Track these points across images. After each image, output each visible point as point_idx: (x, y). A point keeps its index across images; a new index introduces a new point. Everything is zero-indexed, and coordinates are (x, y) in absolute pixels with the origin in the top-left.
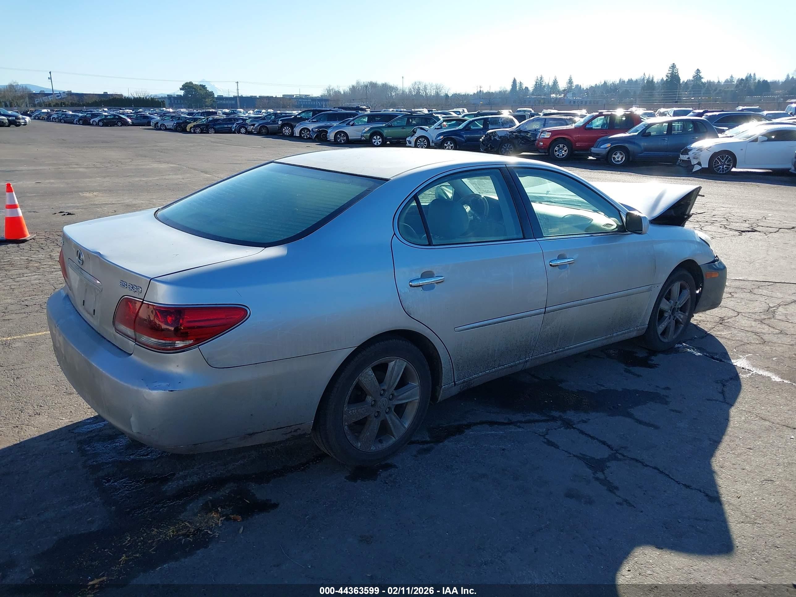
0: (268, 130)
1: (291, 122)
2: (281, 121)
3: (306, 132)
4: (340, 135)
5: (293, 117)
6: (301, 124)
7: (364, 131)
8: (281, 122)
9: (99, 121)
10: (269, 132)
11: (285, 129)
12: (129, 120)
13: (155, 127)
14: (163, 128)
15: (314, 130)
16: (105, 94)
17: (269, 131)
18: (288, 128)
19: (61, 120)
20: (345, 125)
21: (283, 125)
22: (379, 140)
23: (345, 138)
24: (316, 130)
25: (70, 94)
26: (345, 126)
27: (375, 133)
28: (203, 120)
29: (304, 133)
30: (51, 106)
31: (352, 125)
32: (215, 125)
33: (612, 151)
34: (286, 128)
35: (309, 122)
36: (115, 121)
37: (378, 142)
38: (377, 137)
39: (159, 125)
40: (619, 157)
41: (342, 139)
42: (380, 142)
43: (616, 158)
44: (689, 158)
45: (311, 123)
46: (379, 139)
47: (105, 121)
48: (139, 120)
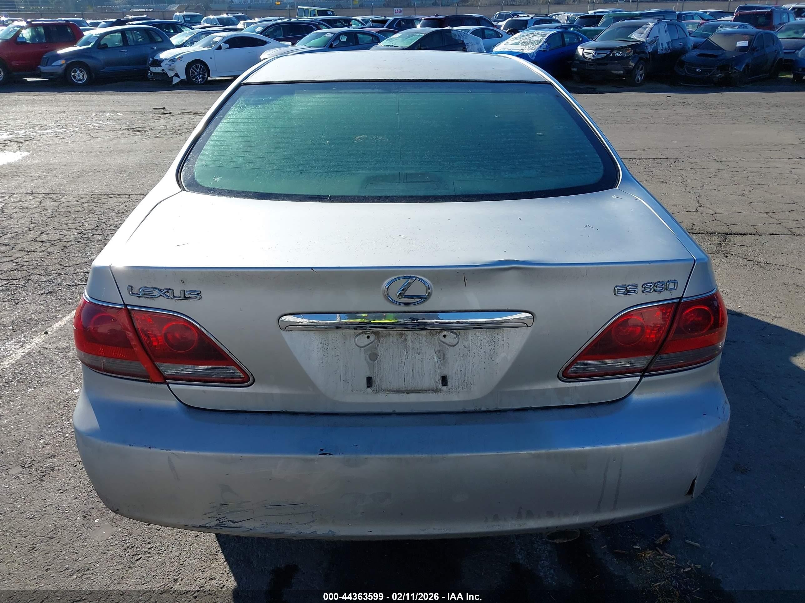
33: (69, 68)
40: (79, 75)
43: (77, 77)
44: (163, 70)
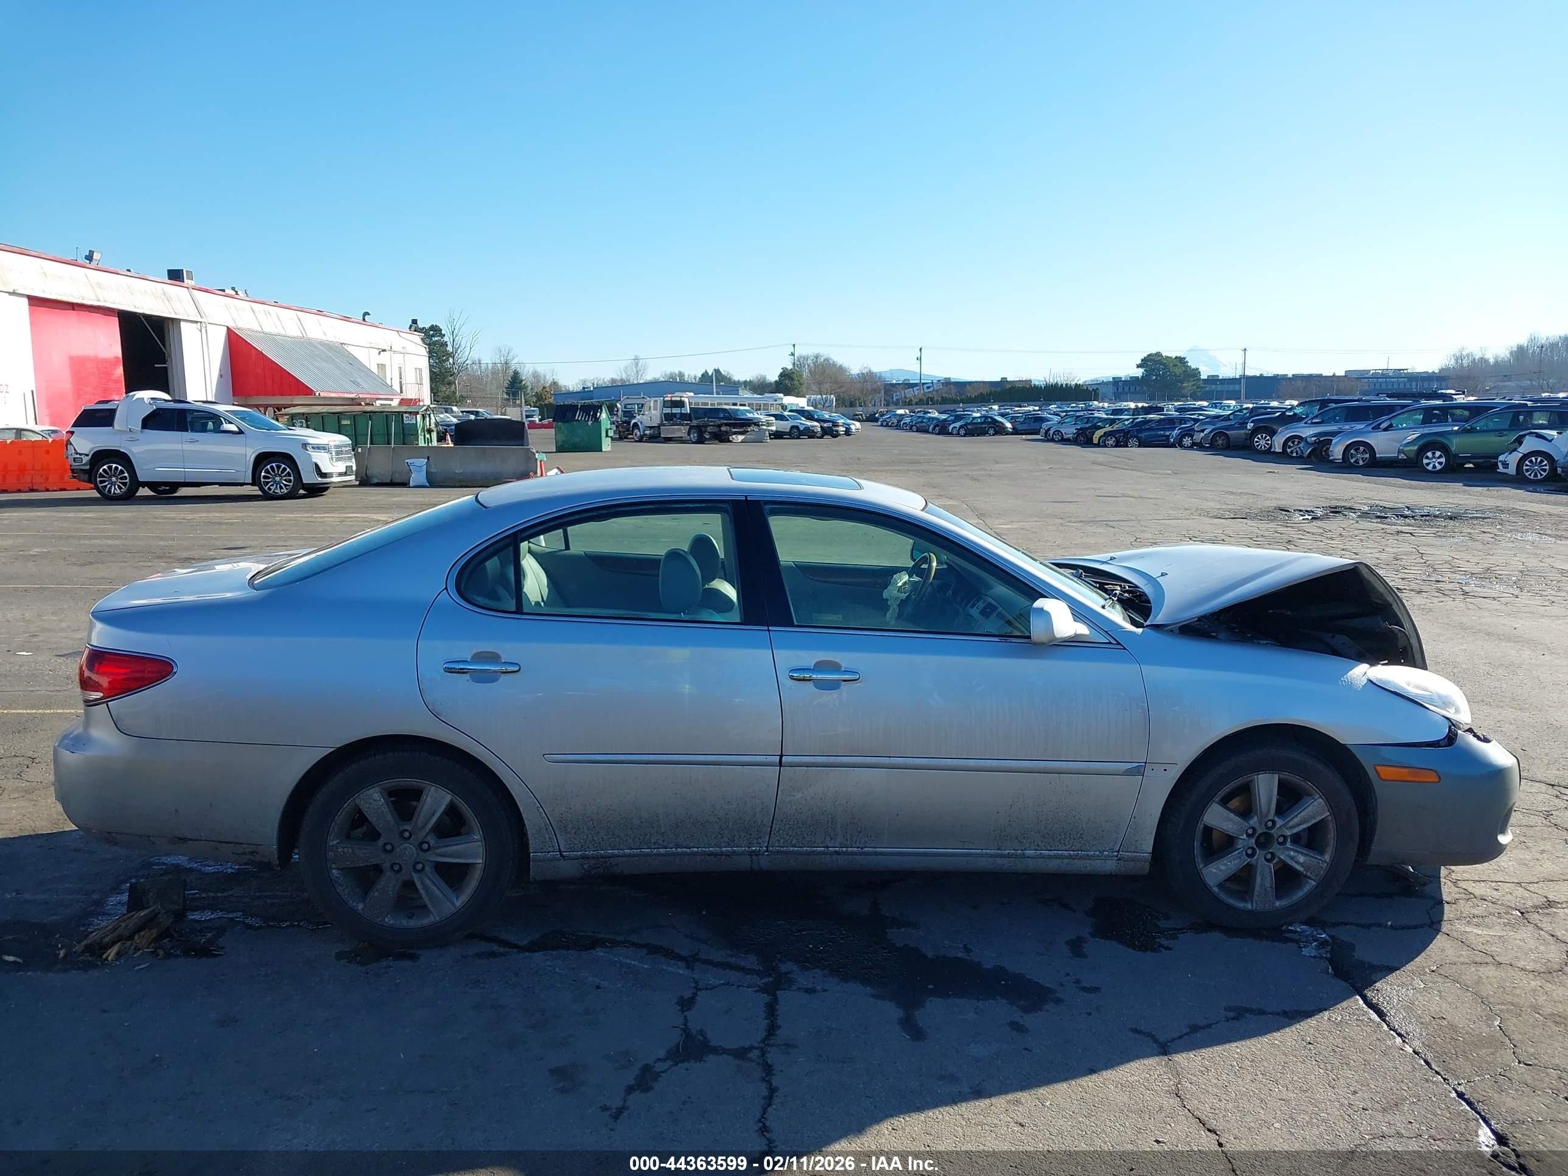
0: (1229, 441)
1: (1268, 425)
2: (1251, 422)
3: (1296, 443)
4: (1356, 450)
5: (1278, 414)
6: (1287, 429)
7: (1405, 442)
8: (1252, 424)
9: (961, 427)
10: (1231, 445)
11: (1258, 438)
12: (1009, 425)
13: (1046, 437)
14: (1057, 437)
15: (1308, 440)
16: (1004, 381)
17: (1231, 440)
18: (1266, 437)
19: (912, 426)
20: (1370, 428)
21: (1255, 431)
22: (1439, 460)
23: (1367, 456)
24: (1313, 439)
25: (947, 383)
26: (1370, 432)
27: (1427, 445)
28: (1126, 423)
29: (1292, 445)
30: (912, 405)
31: (1385, 430)
32: (1140, 431)
34: (1262, 436)
35: (1306, 423)
36: (985, 428)
37: (1437, 465)
38: (1434, 454)
39: (1051, 432)
41: (1361, 457)
42: (1440, 463)
45: (1309, 427)
46: (1438, 458)
47: (969, 427)
48: (1027, 425)
